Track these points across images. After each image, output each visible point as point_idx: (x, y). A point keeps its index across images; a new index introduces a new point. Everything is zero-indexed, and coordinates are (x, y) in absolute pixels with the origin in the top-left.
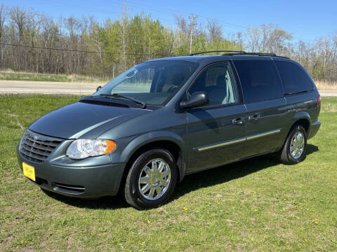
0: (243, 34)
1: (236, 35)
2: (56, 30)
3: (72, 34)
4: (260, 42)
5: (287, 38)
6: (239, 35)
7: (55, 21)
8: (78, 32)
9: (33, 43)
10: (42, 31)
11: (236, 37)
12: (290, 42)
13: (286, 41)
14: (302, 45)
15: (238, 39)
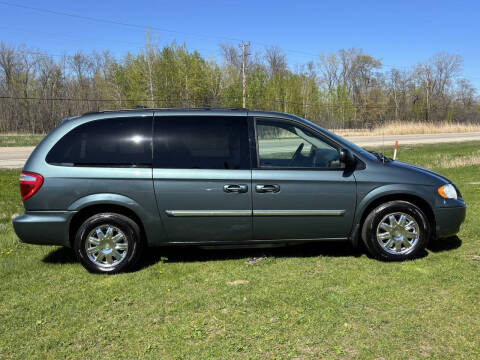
0: (315, 63)
1: (306, 67)
2: (59, 73)
3: (80, 77)
4: (338, 73)
5: (375, 66)
6: (310, 66)
7: (57, 61)
8: (89, 74)
9: (25, 92)
10: (38, 75)
11: (306, 70)
12: (380, 71)
13: (374, 70)
14: (396, 75)
15: (308, 72)
